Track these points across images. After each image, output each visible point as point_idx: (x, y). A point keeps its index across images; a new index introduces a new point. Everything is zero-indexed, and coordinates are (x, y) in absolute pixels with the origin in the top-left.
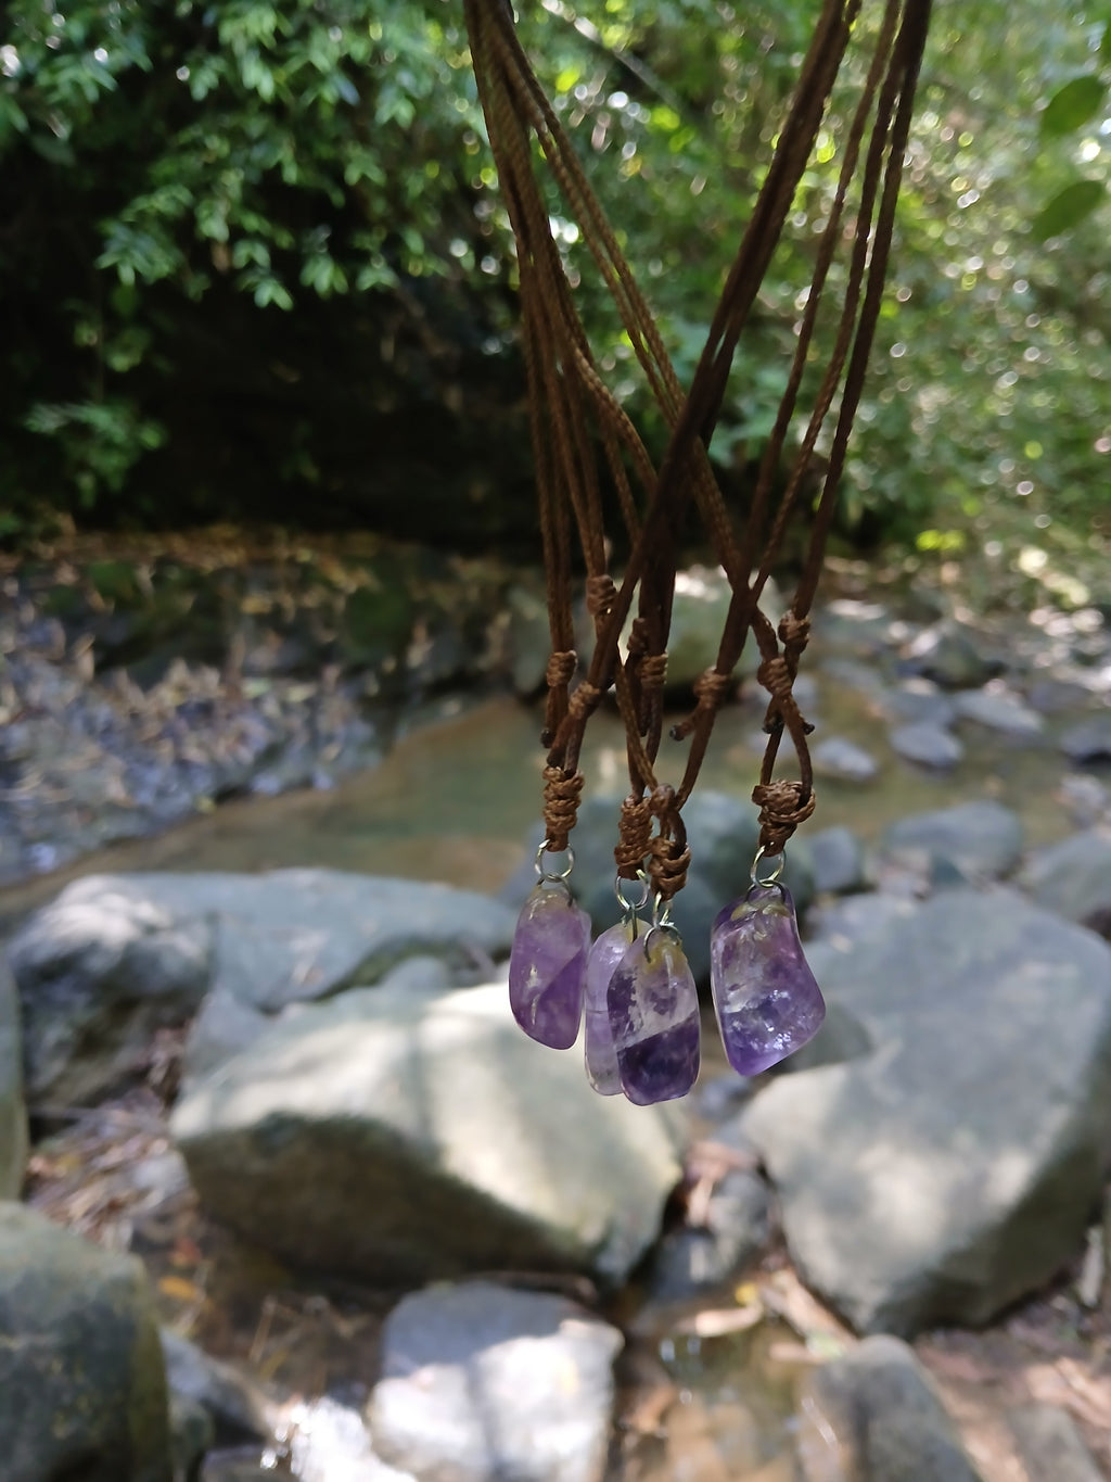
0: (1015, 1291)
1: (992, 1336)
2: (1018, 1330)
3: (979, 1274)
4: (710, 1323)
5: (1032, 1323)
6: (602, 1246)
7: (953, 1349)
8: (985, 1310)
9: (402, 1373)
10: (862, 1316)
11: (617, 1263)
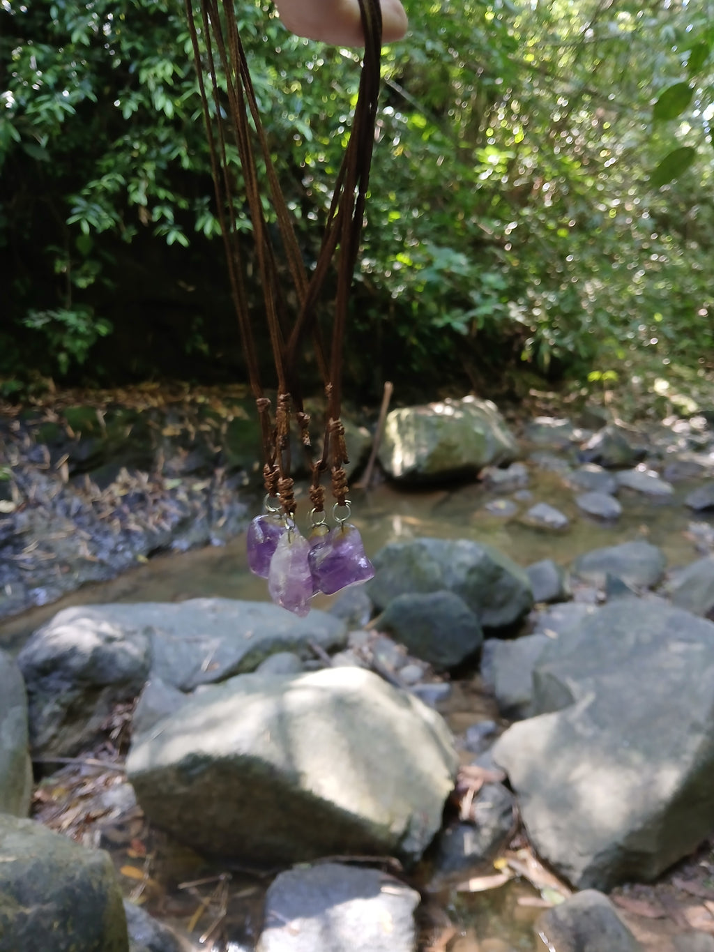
0: (674, 857)
1: (660, 886)
2: (678, 882)
3: (650, 847)
4: (477, 884)
5: (687, 878)
6: (405, 835)
7: (637, 897)
8: (655, 871)
9: (279, 924)
10: (576, 876)
11: (415, 846)
